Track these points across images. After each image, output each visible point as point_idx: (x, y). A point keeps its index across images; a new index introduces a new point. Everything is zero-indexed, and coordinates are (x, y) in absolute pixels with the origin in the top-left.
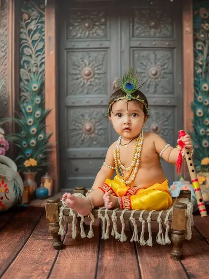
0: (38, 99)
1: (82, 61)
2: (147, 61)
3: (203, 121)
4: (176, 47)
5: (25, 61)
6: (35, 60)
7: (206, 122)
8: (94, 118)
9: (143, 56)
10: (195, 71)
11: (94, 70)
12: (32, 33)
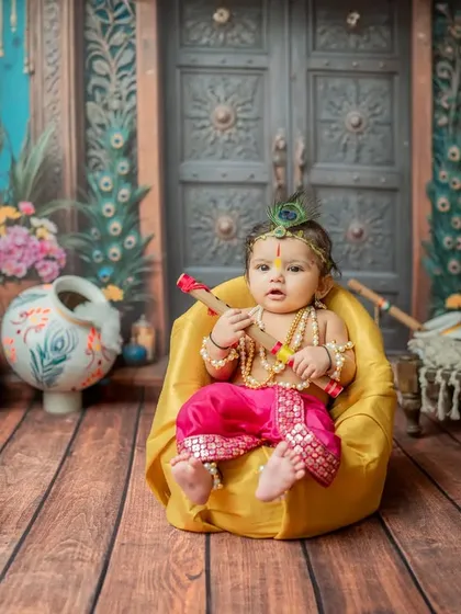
0: (123, 165)
1: (213, 92)
2: (342, 97)
3: (449, 220)
4: (397, 72)
5: (95, 87)
6: (117, 86)
7: (456, 223)
8: (238, 209)
9: (334, 89)
10: (434, 121)
11: (236, 113)
12: (110, 30)
